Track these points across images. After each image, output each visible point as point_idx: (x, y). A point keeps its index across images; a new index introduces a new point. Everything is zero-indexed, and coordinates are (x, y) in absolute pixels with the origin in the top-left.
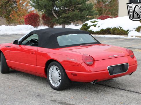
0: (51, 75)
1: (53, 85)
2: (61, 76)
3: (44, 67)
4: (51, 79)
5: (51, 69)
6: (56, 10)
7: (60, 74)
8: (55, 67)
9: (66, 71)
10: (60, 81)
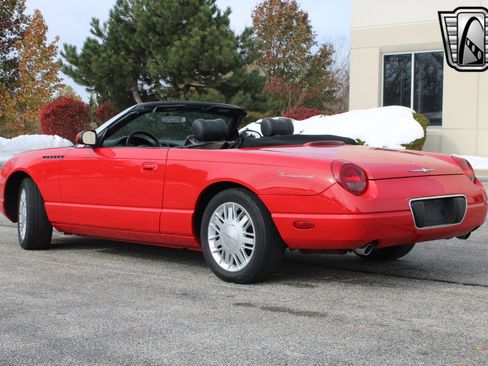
0: (214, 236)
1: (225, 266)
2: (254, 235)
3: (192, 212)
4: (216, 249)
5: (217, 214)
6: (145, 91)
7: (249, 230)
8: (232, 207)
9: (273, 215)
10: (248, 252)
